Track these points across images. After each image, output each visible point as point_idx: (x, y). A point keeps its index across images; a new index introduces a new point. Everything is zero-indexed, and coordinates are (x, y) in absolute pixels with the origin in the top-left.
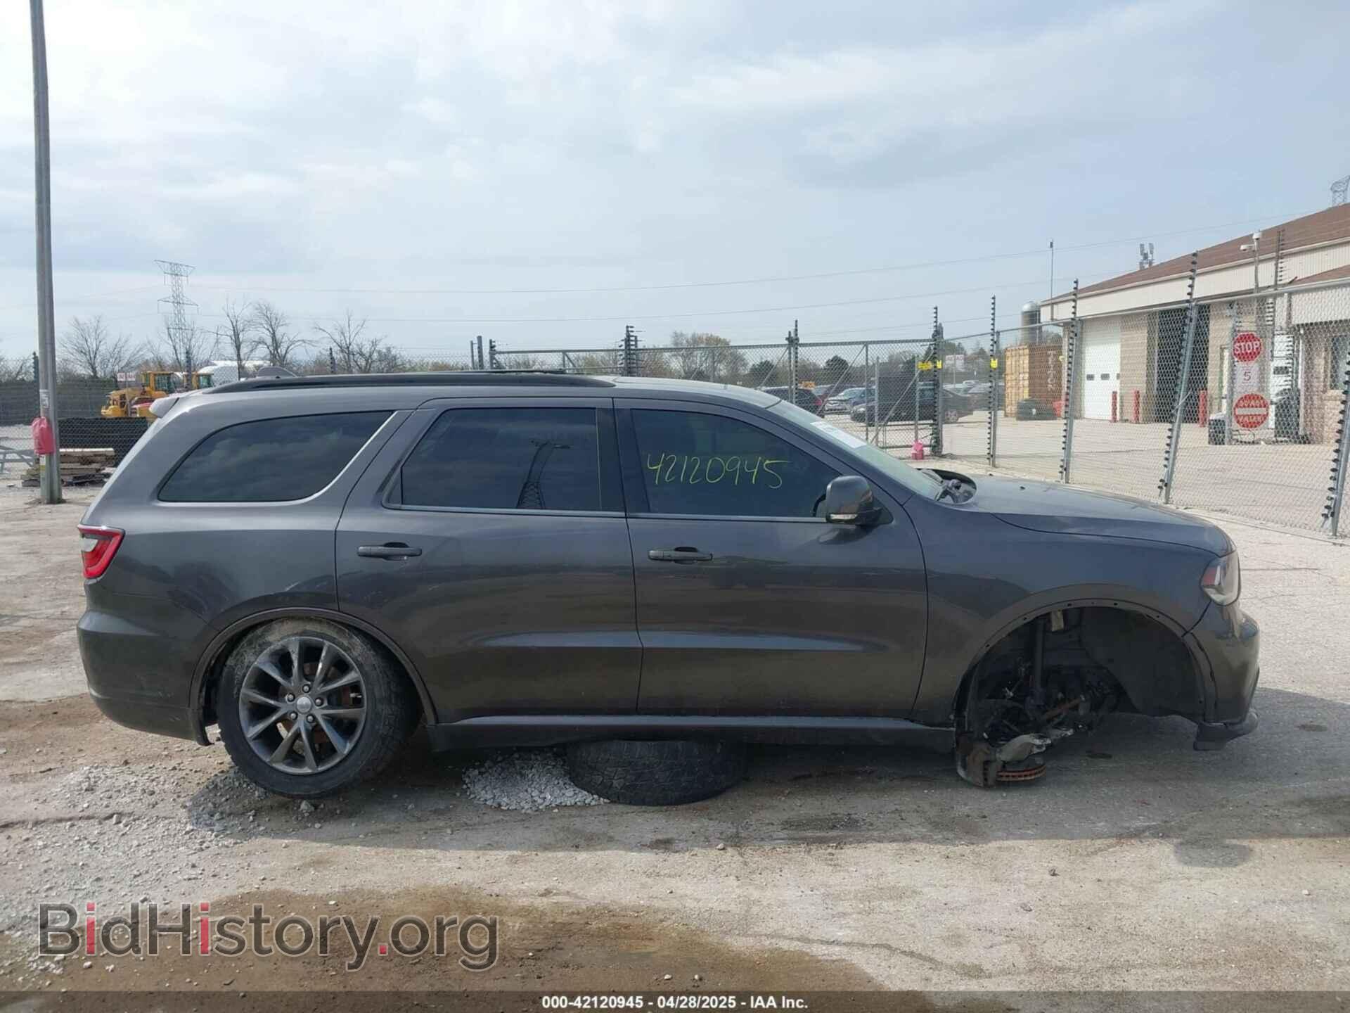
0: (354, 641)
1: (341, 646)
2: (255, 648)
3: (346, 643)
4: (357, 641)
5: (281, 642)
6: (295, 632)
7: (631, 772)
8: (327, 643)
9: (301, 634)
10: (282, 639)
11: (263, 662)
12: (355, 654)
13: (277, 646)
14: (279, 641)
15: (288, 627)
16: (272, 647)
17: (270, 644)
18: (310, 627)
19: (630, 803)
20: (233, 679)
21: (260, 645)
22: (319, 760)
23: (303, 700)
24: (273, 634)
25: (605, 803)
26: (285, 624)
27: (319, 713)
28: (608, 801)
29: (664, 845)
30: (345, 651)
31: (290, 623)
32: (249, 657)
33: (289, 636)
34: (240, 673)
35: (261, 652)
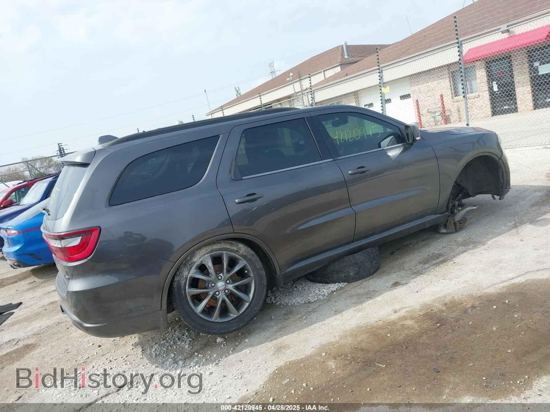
0: (239, 246)
1: (232, 251)
2: (188, 267)
3: (235, 249)
4: (241, 246)
5: (200, 260)
6: (207, 252)
7: (357, 267)
8: (225, 252)
9: (211, 251)
10: (200, 258)
11: (193, 273)
12: (241, 252)
13: (198, 263)
14: (199, 259)
15: (203, 251)
16: (196, 263)
17: (195, 263)
18: (215, 247)
19: (358, 280)
20: (180, 287)
21: (190, 265)
22: (238, 308)
23: (220, 285)
24: (196, 257)
25: (347, 284)
26: (201, 249)
27: (231, 287)
28: (347, 283)
29: (396, 284)
30: (235, 253)
31: (204, 248)
32: (185, 273)
33: (204, 255)
34: (183, 283)
35: (191, 269)
